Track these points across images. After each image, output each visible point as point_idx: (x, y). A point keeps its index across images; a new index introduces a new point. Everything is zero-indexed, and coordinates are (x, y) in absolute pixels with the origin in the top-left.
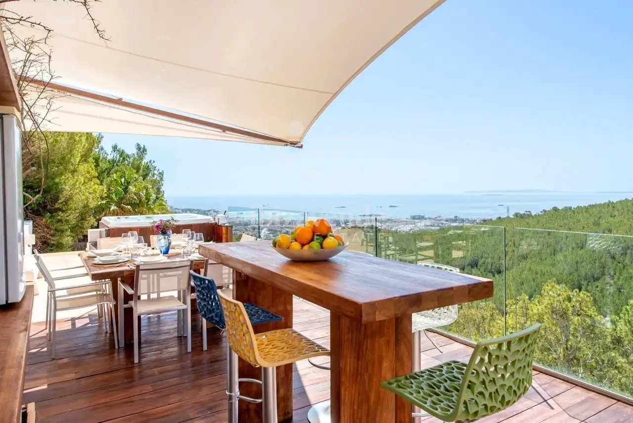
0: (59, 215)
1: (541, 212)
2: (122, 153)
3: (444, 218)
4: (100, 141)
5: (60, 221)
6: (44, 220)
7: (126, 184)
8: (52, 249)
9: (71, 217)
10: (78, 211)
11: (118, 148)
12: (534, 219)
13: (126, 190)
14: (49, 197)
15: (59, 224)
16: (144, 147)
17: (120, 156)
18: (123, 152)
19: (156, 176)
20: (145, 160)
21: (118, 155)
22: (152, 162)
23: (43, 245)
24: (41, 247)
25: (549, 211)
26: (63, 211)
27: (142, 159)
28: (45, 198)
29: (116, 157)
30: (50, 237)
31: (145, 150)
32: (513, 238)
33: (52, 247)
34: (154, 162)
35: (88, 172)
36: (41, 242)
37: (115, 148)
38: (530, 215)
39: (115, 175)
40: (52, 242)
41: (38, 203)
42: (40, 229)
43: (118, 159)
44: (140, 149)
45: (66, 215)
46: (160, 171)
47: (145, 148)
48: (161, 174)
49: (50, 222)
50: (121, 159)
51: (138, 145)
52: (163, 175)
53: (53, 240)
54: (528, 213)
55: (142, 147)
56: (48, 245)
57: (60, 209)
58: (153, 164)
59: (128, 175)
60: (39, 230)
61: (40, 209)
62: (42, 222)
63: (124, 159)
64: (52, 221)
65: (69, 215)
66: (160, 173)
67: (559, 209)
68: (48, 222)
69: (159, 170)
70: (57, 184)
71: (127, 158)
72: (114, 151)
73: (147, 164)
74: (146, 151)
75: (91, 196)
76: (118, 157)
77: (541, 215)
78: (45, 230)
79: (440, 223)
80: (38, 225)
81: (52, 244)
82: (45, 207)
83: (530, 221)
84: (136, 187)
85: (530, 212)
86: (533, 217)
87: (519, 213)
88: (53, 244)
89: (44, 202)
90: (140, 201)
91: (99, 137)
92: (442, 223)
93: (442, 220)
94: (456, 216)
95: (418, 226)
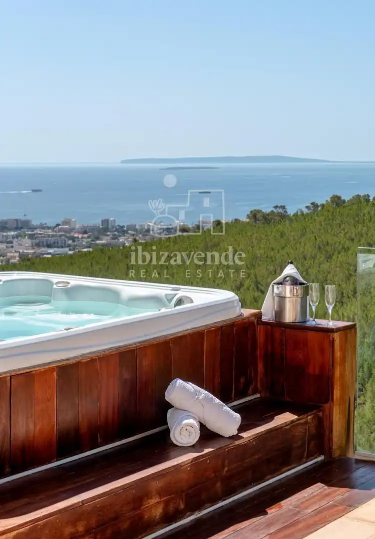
1: (307, 207)
3: (77, 225)
12: (295, 225)
25: (323, 206)
32: (252, 271)
38: (283, 216)
54: (280, 210)
67: (344, 201)
77: (307, 214)
79: (69, 238)
83: (285, 227)
85: (283, 207)
86: (291, 220)
87: (259, 211)
92: (73, 239)
93: (72, 230)
94: (105, 222)
95: (16, 247)
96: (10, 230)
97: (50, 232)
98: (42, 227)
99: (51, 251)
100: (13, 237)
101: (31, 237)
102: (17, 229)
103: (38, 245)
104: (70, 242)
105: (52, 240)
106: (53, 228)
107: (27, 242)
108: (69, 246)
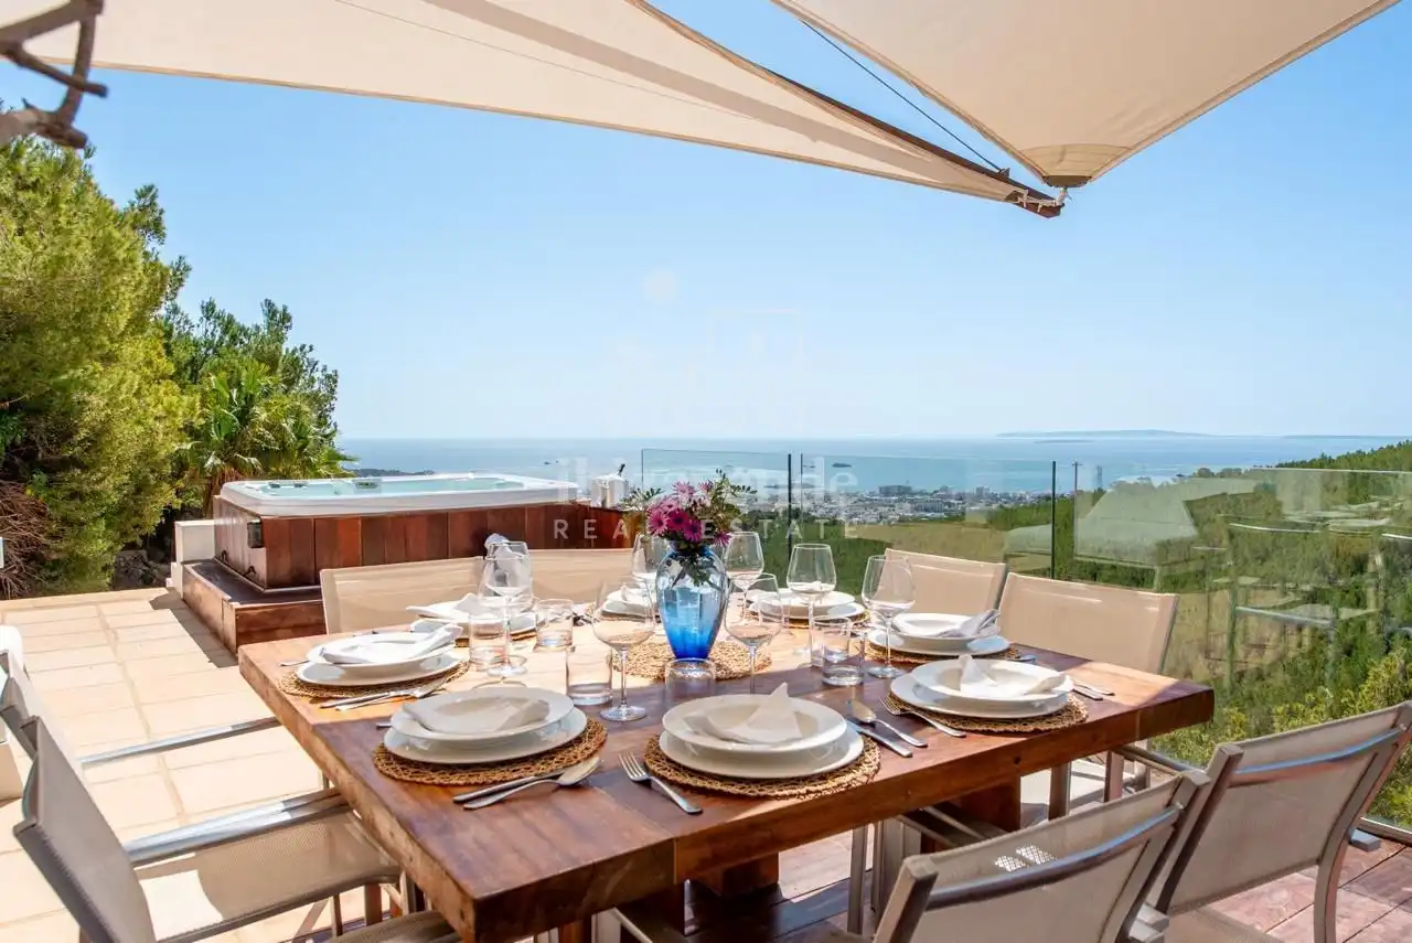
0: (72, 479)
2: (228, 324)
3: (954, 493)
4: (181, 280)
5: (74, 495)
6: (28, 492)
7: (243, 403)
8: (54, 574)
9: (109, 483)
10: (126, 467)
11: (217, 310)
13: (244, 416)
14: (43, 425)
15: (73, 505)
16: (285, 309)
17: (225, 332)
18: (231, 320)
19: (316, 386)
20: (290, 343)
21: (218, 329)
22: (307, 348)
23: (26, 562)
24: (21, 569)
25: (1190, 477)
26: (85, 468)
27: (281, 339)
28: (30, 428)
29: (212, 334)
30: (48, 542)
31: (286, 318)
33: (52, 569)
34: (311, 349)
35: (149, 363)
36: (23, 555)
37: (209, 310)
39: (213, 378)
40: (54, 557)
41: (9, 442)
42: (15, 518)
43: (217, 338)
44: (274, 314)
45: (94, 478)
46: (329, 372)
47: (288, 311)
48: (332, 380)
49: (47, 499)
50: (227, 338)
51: (269, 304)
52: (335, 382)
53: (57, 550)
54: (1145, 482)
55: (280, 309)
56: (42, 564)
57: (74, 462)
58: (309, 355)
59: (247, 377)
60: (12, 522)
61: (17, 460)
62: (23, 497)
63: (234, 337)
64: (53, 496)
65: (102, 479)
66: (328, 377)
67: (1212, 473)
68: (41, 498)
69: (325, 369)
70: (64, 388)
71: (242, 337)
72: (208, 319)
73: (294, 352)
74: (289, 319)
75: (160, 426)
76: (218, 334)
78: (34, 520)
79: (946, 504)
80: (12, 507)
81: (53, 561)
82: (30, 457)
84: (268, 411)
88: (56, 562)
89: (27, 441)
90: (283, 444)
91: (178, 269)
92: (950, 505)
93: (950, 496)
94: (980, 490)
95: (897, 511)
96: (893, 495)
97: (929, 498)
98: (921, 493)
99: (929, 515)
100: (896, 501)
101: (911, 502)
102: (897, 494)
103: (917, 509)
104: (946, 507)
105: (929, 505)
106: (931, 495)
107: (907, 506)
108: (945, 510)
